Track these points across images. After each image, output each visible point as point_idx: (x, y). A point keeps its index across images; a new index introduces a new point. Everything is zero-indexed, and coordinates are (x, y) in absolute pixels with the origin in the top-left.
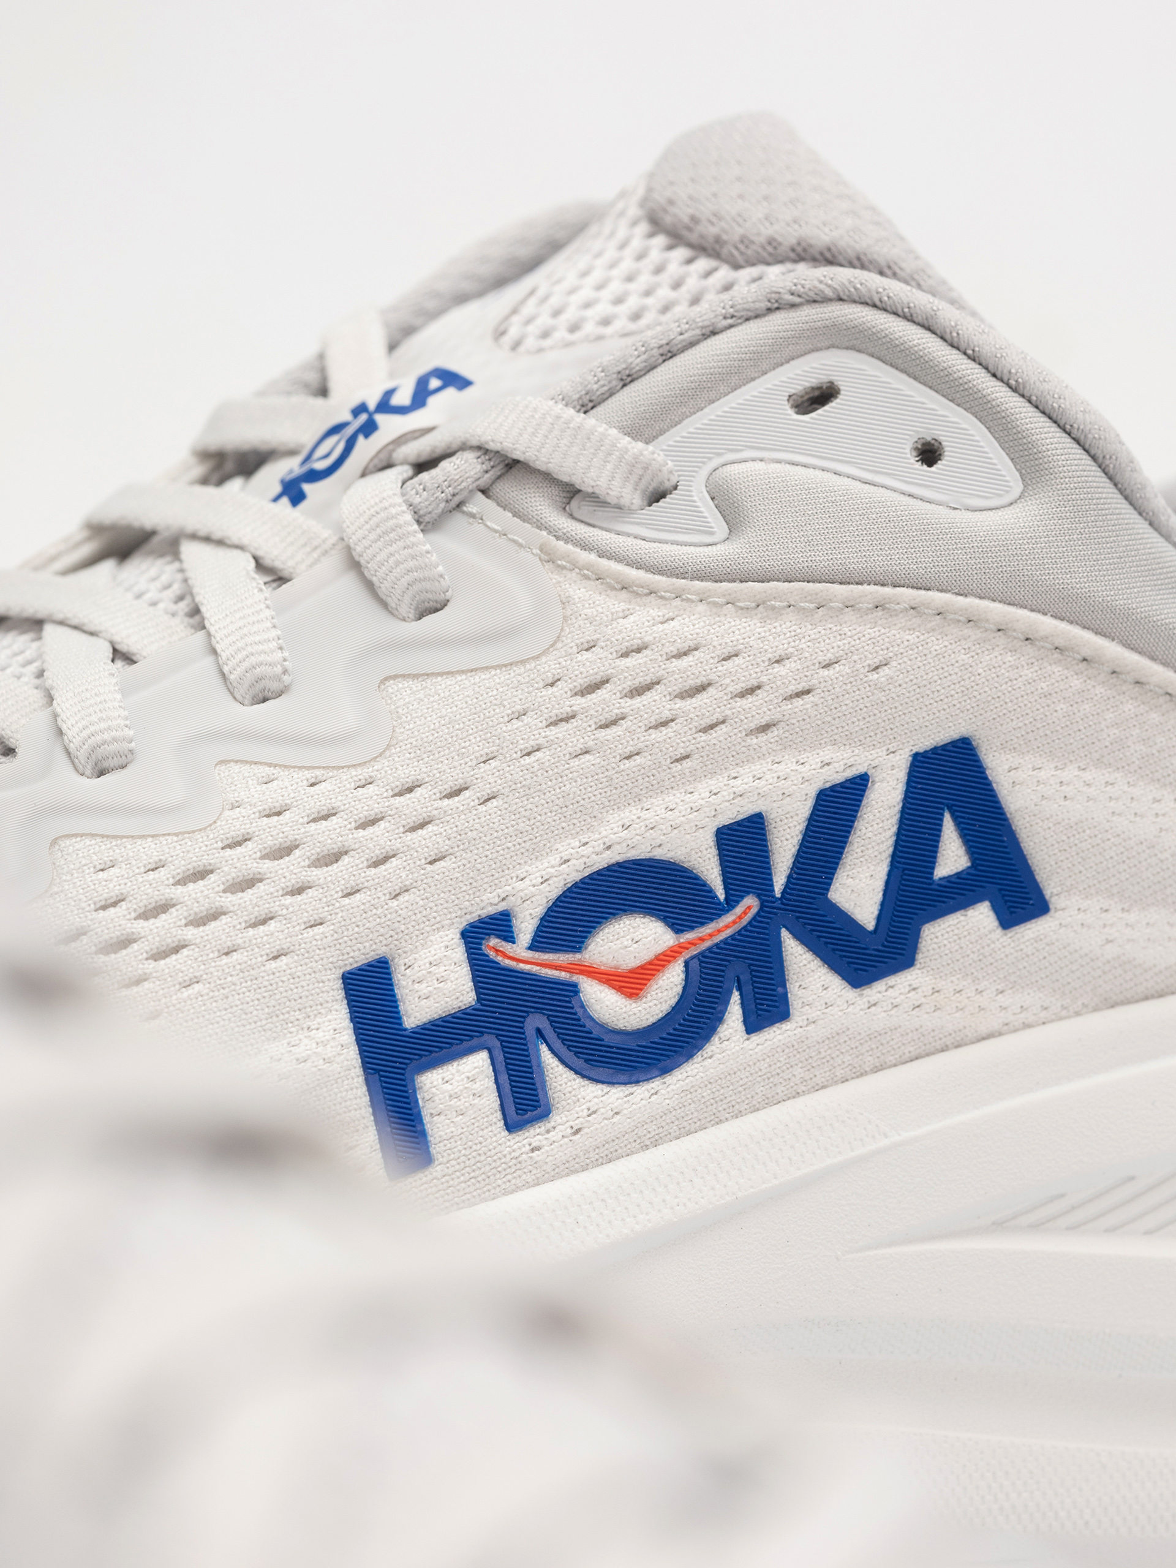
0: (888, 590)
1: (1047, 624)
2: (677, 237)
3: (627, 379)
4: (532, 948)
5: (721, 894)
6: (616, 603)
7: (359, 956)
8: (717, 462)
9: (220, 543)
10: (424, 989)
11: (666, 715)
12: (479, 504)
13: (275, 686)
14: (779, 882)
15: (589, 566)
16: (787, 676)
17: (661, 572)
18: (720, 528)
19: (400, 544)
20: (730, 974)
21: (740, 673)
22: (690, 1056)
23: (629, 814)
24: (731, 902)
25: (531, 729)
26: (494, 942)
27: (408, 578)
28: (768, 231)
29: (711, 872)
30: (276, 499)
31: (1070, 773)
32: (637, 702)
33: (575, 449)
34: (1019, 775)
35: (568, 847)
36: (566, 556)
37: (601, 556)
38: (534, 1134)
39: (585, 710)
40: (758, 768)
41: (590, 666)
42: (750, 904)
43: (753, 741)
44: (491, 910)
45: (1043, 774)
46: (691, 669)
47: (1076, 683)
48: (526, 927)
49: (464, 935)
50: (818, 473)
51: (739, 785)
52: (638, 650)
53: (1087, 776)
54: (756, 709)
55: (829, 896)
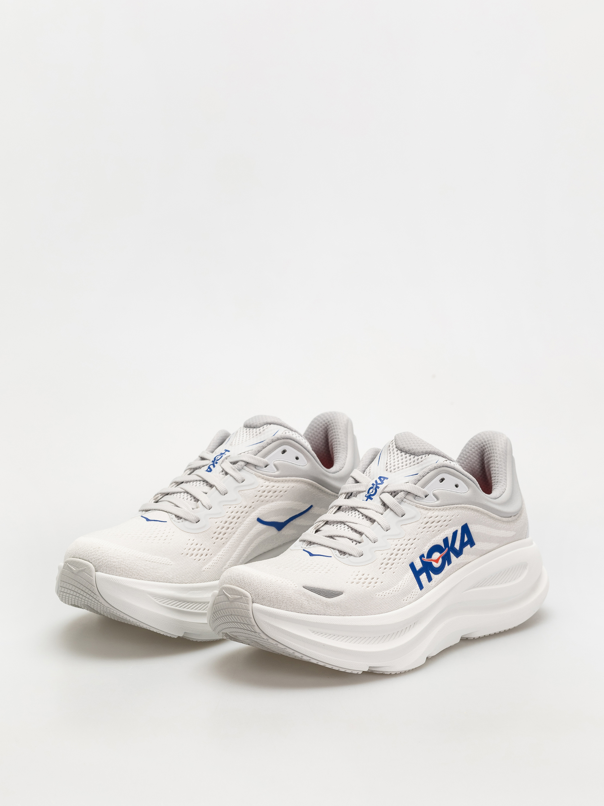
0: (457, 505)
1: (474, 507)
2: (402, 451)
3: (419, 480)
4: (427, 558)
5: (444, 548)
6: (427, 511)
7: (410, 562)
8: (433, 490)
9: (366, 508)
10: (418, 565)
11: (430, 526)
12: (405, 500)
13: (389, 528)
14: (450, 545)
15: (422, 507)
16: (448, 518)
17: (431, 507)
18: (436, 500)
19: (398, 507)
20: (446, 559)
21: (443, 519)
22: (443, 570)
23: (434, 539)
24: (445, 549)
25: (421, 530)
26: (423, 558)
27: (400, 511)
28: (421, 450)
29: (443, 546)
30: (367, 500)
31: (477, 526)
32: (433, 524)
33: (416, 490)
34: (472, 527)
35: (428, 544)
36: (419, 506)
37: (423, 505)
38: (431, 582)
39: (427, 526)
40: (447, 531)
41: (426, 520)
42: (447, 548)
43: (446, 527)
44: (422, 554)
45: (475, 527)
46: (437, 519)
47: (477, 514)
48: (426, 556)
49: (420, 558)
50: (445, 490)
51: (445, 533)
52: (431, 517)
53: (479, 526)
54: (445, 523)
55: (455, 546)
